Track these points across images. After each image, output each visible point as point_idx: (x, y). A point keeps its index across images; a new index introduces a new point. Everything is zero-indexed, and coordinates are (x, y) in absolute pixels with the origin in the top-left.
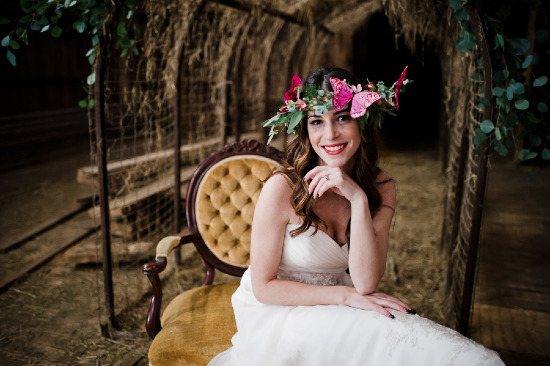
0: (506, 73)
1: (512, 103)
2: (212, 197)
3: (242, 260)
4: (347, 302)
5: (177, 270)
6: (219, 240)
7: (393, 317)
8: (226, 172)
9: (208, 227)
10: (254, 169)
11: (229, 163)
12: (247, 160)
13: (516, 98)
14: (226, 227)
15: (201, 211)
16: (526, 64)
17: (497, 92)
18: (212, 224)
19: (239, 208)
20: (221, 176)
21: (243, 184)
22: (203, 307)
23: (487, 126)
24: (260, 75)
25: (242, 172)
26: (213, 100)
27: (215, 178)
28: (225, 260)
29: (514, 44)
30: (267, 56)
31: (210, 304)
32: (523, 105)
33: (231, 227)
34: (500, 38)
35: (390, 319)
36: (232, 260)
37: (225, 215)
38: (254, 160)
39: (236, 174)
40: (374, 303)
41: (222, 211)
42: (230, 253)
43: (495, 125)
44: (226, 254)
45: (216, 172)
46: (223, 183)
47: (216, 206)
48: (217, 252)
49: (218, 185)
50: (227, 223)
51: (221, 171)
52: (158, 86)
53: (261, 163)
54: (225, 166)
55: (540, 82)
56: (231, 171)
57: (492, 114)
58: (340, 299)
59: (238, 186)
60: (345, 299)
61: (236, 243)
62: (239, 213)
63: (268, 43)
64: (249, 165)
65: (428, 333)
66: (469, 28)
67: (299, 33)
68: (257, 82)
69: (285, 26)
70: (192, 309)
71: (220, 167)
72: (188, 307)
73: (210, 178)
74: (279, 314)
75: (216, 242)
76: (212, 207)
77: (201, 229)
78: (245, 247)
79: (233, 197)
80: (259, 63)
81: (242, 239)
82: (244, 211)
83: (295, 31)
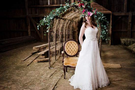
0: (103, 30)
1: (104, 33)
8: (69, 43)
15: (65, 48)
22: (69, 59)
23: (101, 36)
25: (71, 43)
28: (69, 55)
29: (104, 26)
32: (105, 33)
34: (102, 26)
36: (70, 55)
38: (72, 41)
39: (70, 43)
45: (67, 43)
47: (68, 48)
48: (68, 54)
49: (68, 45)
50: (69, 50)
52: (54, 32)
55: (107, 30)
57: (102, 34)
63: (66, 24)
66: (99, 24)
75: (68, 52)
77: (66, 51)
78: (72, 53)
79: (70, 46)
80: (64, 28)
81: (71, 52)
82: (71, 48)
83: (70, 22)
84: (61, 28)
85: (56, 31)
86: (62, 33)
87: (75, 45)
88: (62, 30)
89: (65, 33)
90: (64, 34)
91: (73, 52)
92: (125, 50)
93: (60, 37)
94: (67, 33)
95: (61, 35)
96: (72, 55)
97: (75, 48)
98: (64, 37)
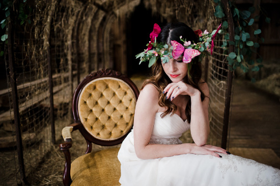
0: (240, 28)
1: (245, 43)
2: (87, 102)
3: (108, 136)
4: (192, 152)
5: (54, 147)
6: (94, 126)
7: (221, 157)
8: (95, 88)
9: (86, 119)
10: (110, 85)
11: (96, 82)
12: (106, 80)
13: (248, 40)
14: (97, 119)
15: (81, 110)
16: (251, 23)
17: (237, 38)
18: (88, 118)
19: (103, 107)
20: (92, 90)
21: (104, 94)
23: (233, 55)
24: (86, 38)
25: (103, 87)
26: (65, 51)
27: (89, 91)
28: (98, 137)
29: (243, 14)
30: (89, 27)
31: (98, 163)
32: (250, 44)
33: (100, 118)
34: (237, 10)
35: (219, 158)
36: (102, 137)
37: (96, 112)
38: (110, 80)
39: (100, 88)
40: (208, 150)
41: (94, 110)
42: (100, 133)
43: (237, 55)
44: (98, 134)
45: (89, 88)
46: (93, 93)
47: (90, 107)
48: (93, 133)
49: (90, 95)
50: (97, 117)
51: (92, 87)
52: (40, 43)
53: (114, 81)
54: (94, 84)
55: (258, 32)
56: (97, 87)
58: (188, 151)
59: (102, 95)
60: (191, 150)
61: (103, 127)
62: (103, 110)
63: (89, 20)
64: (107, 83)
65: (242, 163)
67: (103, 15)
68: (85, 42)
69: (97, 11)
70: (89, 167)
71: (91, 85)
72: (85, 166)
73: (85, 91)
74: (153, 163)
75: (92, 128)
76: (88, 108)
77: (82, 121)
78: (109, 129)
79: (99, 102)
80: (85, 31)
81: (107, 124)
82: (106, 109)
83: (102, 14)
84: (73, 30)
85: (50, 40)
86: (78, 46)
87: (122, 93)
88: (76, 37)
89: (90, 47)
90: (85, 49)
91: (116, 125)
92: (255, 94)
93: (70, 62)
94: (94, 50)
95: (72, 54)
96: (112, 138)
97: (123, 108)
98: (83, 61)
